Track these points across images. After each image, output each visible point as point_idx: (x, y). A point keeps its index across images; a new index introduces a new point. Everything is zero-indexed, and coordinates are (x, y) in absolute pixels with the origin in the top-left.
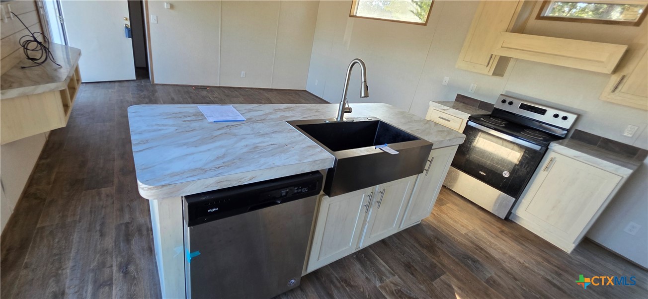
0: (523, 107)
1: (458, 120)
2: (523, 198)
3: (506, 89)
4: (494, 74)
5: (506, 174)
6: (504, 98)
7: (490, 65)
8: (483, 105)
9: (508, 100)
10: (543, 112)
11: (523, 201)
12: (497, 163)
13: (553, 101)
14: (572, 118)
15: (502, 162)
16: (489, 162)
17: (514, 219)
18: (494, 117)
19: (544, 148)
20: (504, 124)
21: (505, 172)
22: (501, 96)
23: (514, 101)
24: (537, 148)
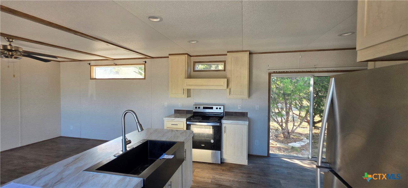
0: (204, 108)
1: (181, 123)
2: (223, 149)
3: (194, 102)
4: (187, 97)
5: (212, 141)
6: (196, 106)
7: (184, 93)
8: (188, 112)
9: (198, 107)
10: (212, 108)
11: (223, 150)
12: (207, 138)
13: (213, 103)
14: (222, 107)
15: (208, 136)
16: (203, 138)
17: (224, 161)
18: (195, 116)
19: (220, 124)
20: (201, 118)
21: (211, 141)
22: (194, 106)
23: (200, 106)
24: (218, 124)
